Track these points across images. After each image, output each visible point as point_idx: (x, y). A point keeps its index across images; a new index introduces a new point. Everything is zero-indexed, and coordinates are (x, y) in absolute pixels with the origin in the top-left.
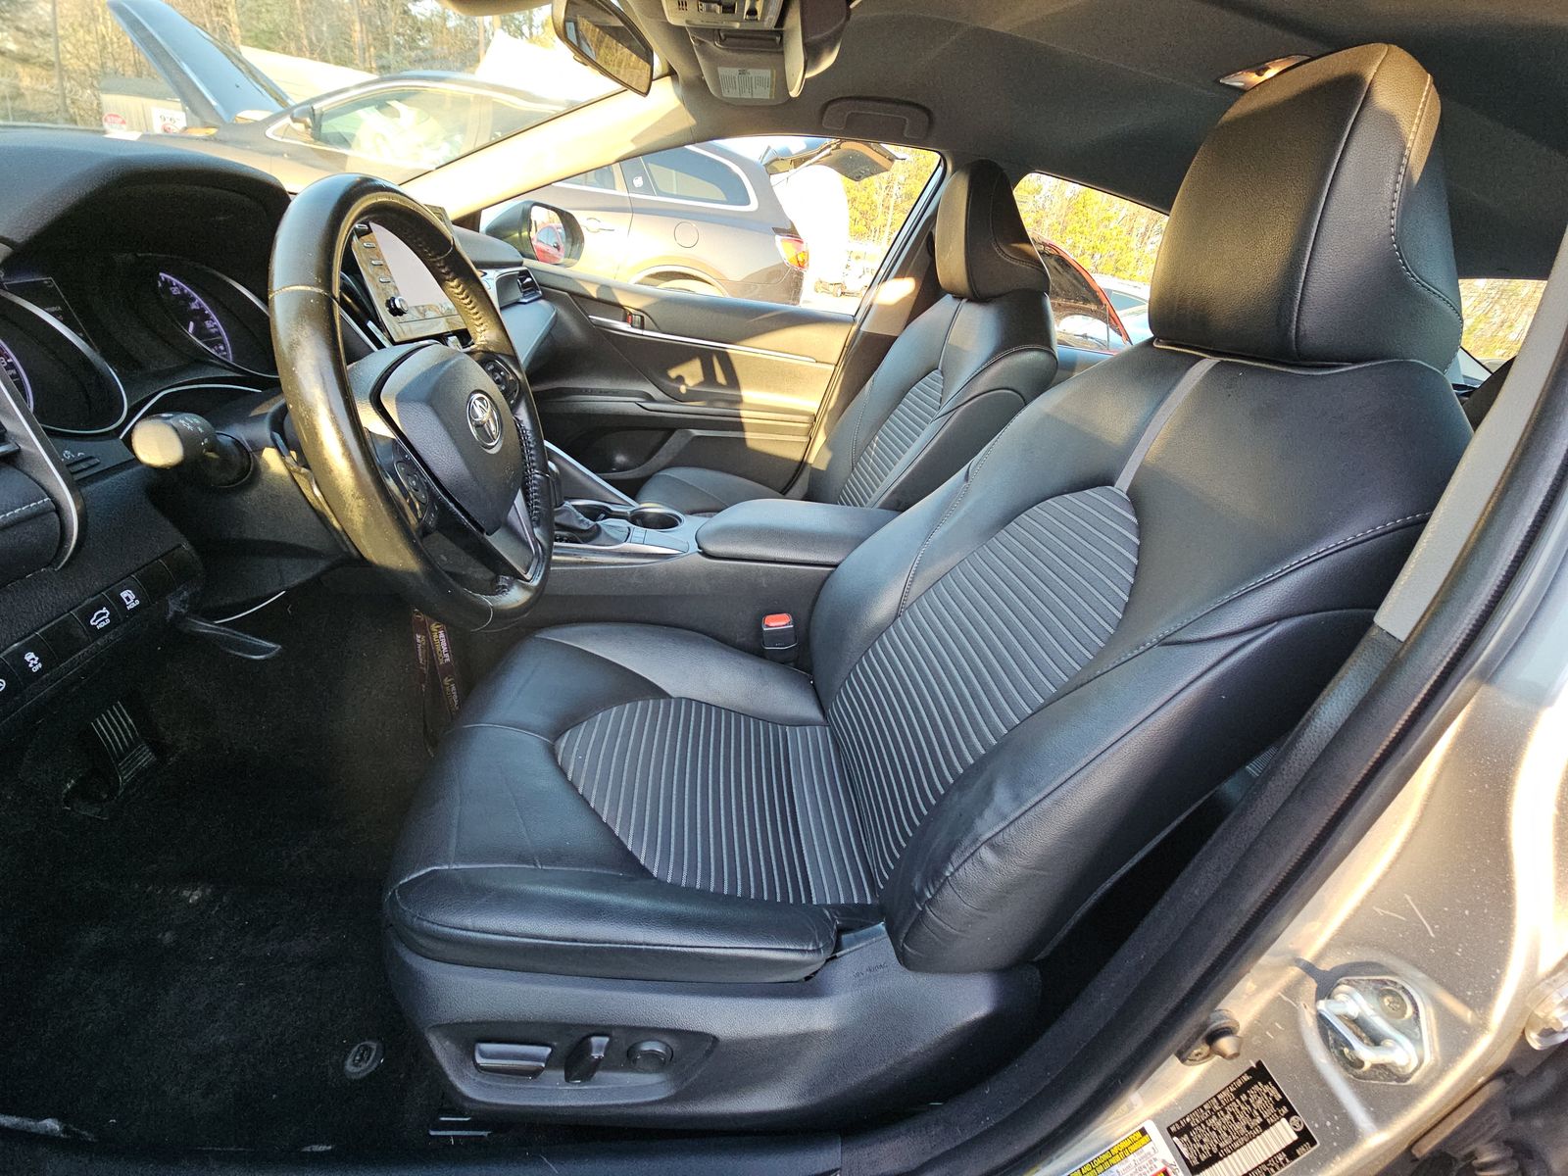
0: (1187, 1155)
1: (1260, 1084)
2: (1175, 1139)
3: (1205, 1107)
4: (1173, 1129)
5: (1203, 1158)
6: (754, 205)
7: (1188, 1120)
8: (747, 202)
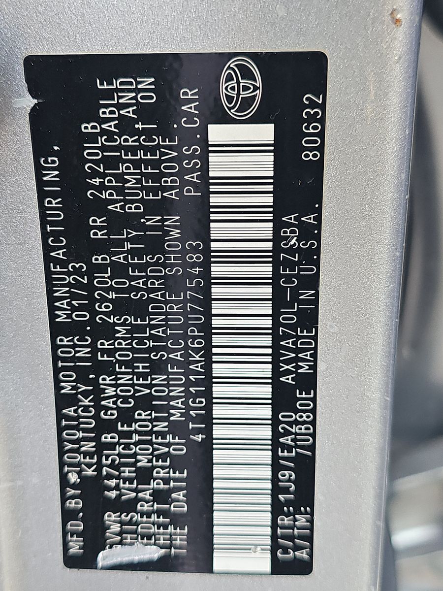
0: (153, 553)
1: (87, 128)
2: (104, 557)
3: (67, 389)
4: (75, 547)
5: (180, 504)
7: (73, 478)
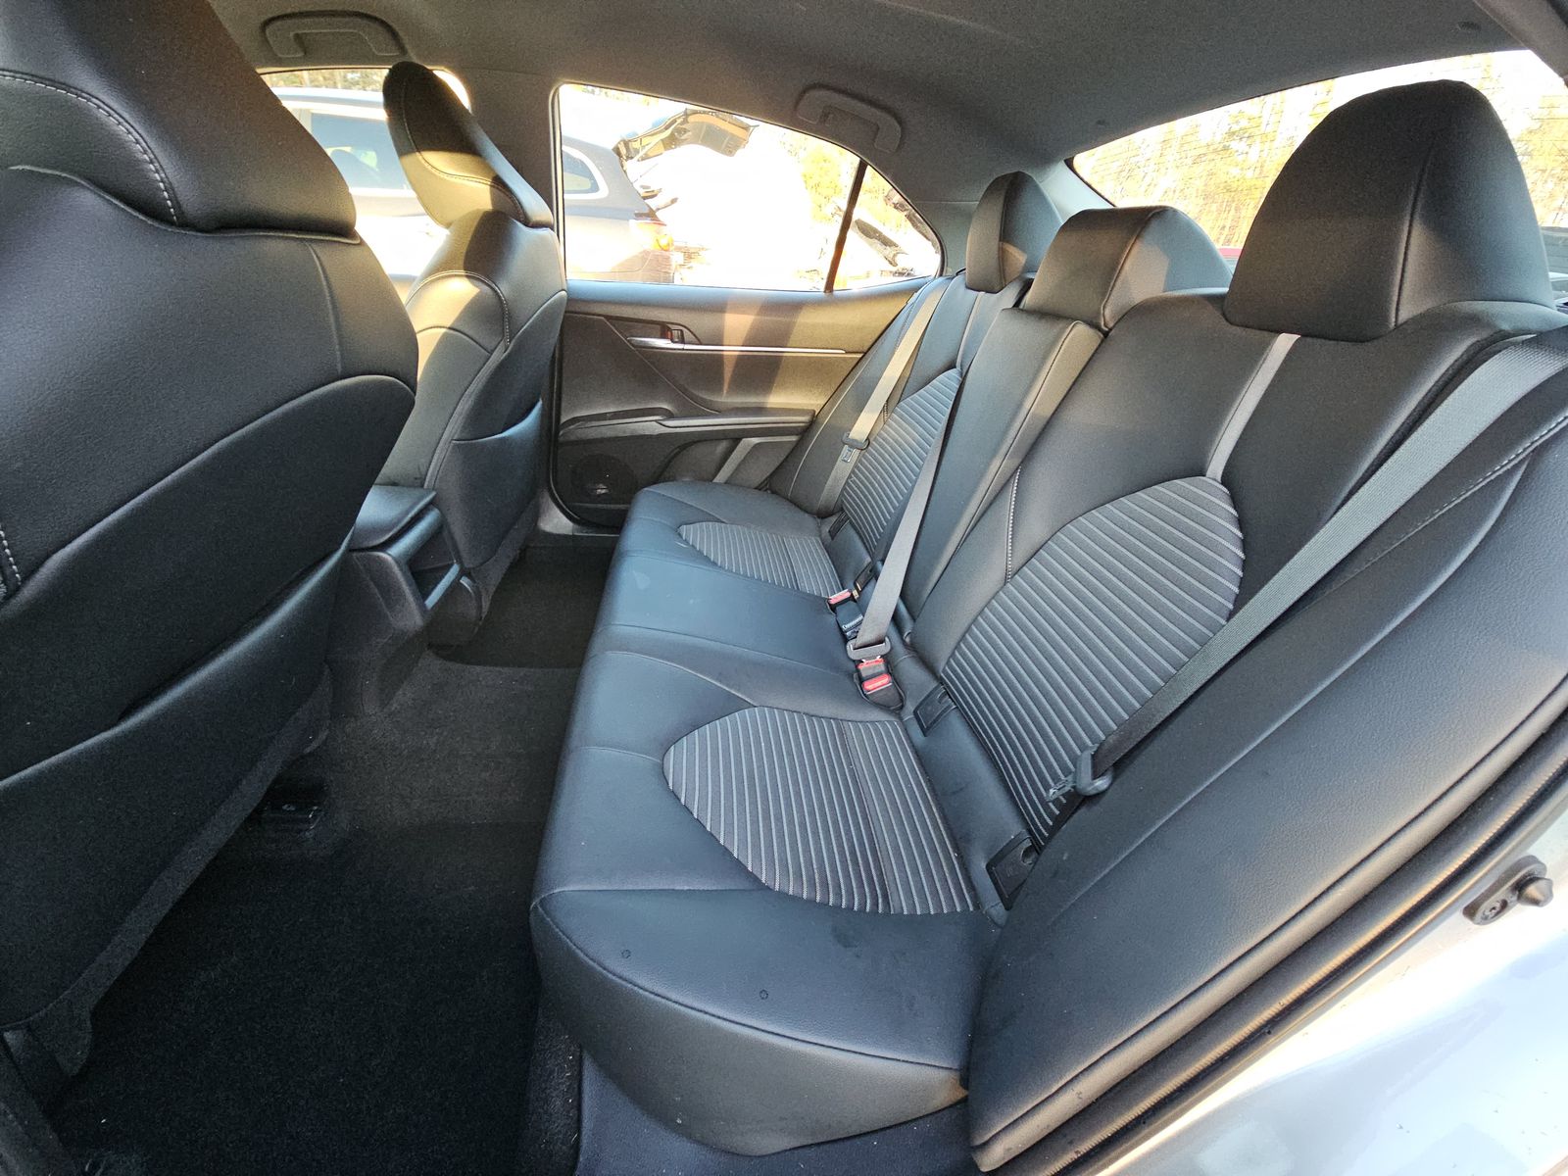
6: (604, 191)
8: (595, 188)
